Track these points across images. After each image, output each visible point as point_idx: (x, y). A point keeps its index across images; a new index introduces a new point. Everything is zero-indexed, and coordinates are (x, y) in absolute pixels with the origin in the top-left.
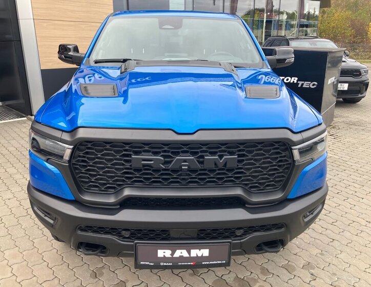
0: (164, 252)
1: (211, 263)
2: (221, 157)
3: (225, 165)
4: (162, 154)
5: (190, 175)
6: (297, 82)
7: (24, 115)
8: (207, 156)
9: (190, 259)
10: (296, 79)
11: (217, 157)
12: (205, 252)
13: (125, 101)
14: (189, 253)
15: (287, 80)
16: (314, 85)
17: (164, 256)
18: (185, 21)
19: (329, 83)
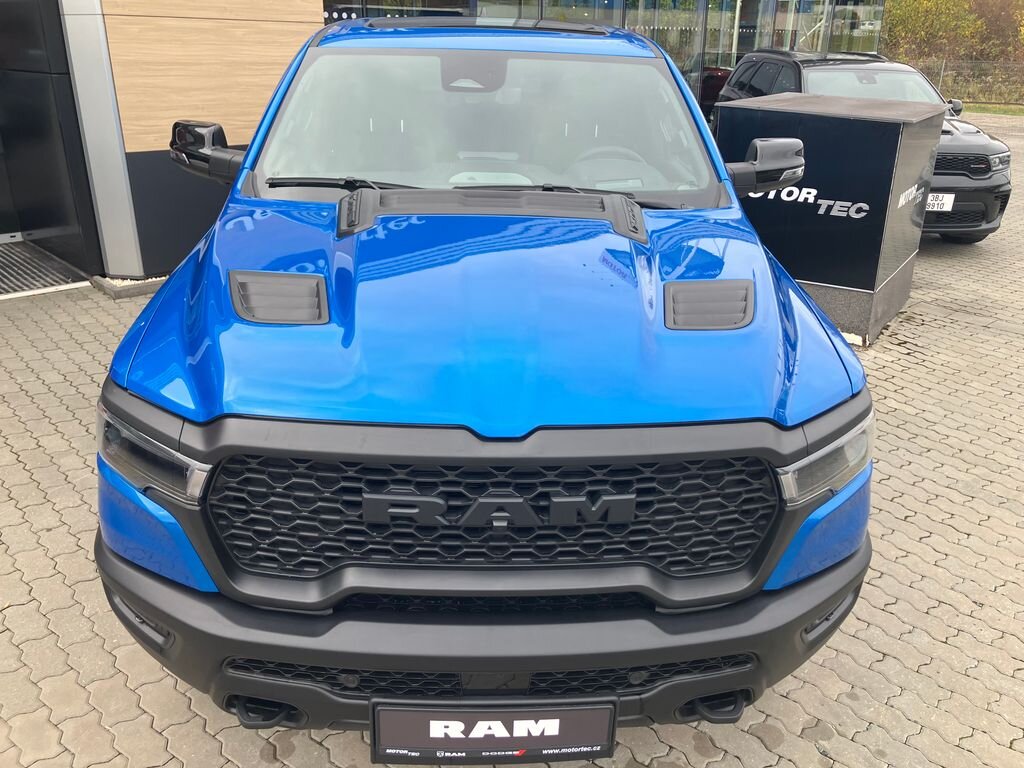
0: (447, 727)
1: (564, 750)
2: (593, 496)
3: (605, 517)
4: (442, 489)
5: (512, 539)
6: (816, 200)
7: (83, 274)
8: (558, 494)
9: (512, 742)
10: (814, 192)
11: (584, 499)
12: (551, 727)
13: (347, 340)
14: (510, 729)
15: (790, 194)
16: (859, 210)
17: (446, 734)
18: (514, 65)
19: (900, 205)
